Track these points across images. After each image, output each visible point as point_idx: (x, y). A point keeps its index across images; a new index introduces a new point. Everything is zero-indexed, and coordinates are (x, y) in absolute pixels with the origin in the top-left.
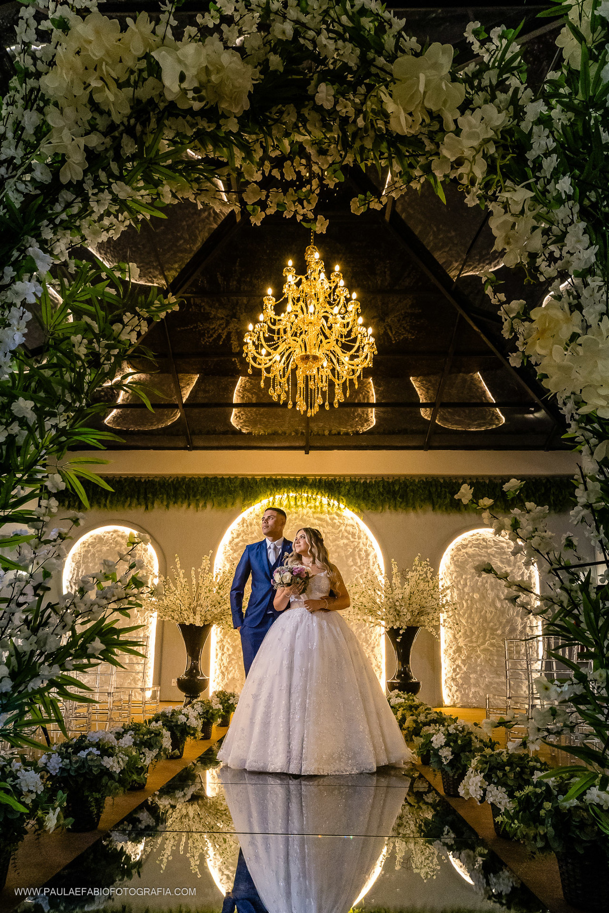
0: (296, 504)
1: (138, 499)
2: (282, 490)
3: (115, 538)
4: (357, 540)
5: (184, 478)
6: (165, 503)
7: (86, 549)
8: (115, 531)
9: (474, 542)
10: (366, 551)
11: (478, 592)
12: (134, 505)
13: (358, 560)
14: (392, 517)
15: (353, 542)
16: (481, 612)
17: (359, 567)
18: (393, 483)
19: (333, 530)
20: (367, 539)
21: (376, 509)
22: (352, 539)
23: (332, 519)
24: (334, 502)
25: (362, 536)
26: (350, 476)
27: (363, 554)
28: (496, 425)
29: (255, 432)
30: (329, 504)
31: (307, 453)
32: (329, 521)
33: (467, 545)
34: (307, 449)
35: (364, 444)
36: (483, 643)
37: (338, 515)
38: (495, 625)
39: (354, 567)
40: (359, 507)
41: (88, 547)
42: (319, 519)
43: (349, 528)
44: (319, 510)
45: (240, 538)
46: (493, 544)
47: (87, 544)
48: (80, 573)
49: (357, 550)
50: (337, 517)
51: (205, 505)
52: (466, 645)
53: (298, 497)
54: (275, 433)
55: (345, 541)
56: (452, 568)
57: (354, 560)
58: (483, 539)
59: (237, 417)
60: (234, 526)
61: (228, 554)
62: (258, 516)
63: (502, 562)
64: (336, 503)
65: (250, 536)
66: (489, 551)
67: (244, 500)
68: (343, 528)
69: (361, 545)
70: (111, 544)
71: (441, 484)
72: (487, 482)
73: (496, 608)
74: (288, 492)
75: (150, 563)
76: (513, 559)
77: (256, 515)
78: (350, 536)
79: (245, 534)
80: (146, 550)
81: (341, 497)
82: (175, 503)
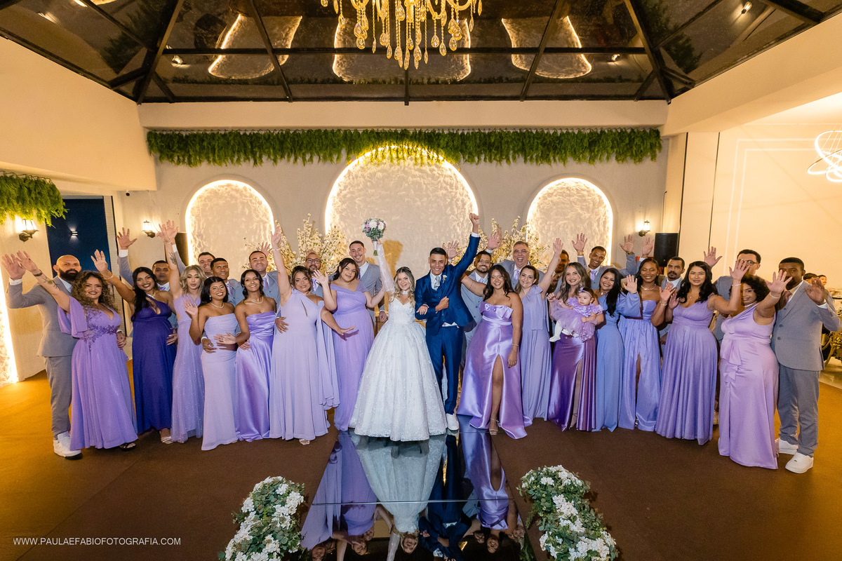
0: (398, 157)
1: (245, 153)
2: (384, 143)
3: (229, 192)
4: (454, 190)
5: (288, 131)
6: (272, 158)
7: (203, 203)
8: (229, 185)
9: (559, 191)
10: (463, 201)
12: (242, 160)
13: (456, 210)
14: (486, 168)
15: (450, 192)
17: (456, 216)
18: (490, 134)
19: (433, 181)
20: (463, 189)
21: (473, 161)
23: (432, 170)
24: (433, 154)
25: (459, 186)
26: (449, 128)
27: (460, 203)
28: (584, 72)
29: (356, 80)
31: (407, 104)
32: (429, 173)
33: (552, 194)
34: (407, 99)
35: (463, 94)
37: (437, 166)
39: (452, 216)
40: (457, 159)
41: (205, 200)
42: (419, 171)
43: (447, 179)
44: (419, 161)
45: (347, 190)
46: (575, 193)
47: (203, 198)
48: (201, 226)
49: (455, 200)
50: (436, 169)
51: (311, 159)
53: (400, 149)
54: (375, 82)
55: (444, 192)
56: (538, 215)
57: (452, 209)
58: (567, 188)
59: (340, 64)
60: (341, 178)
61: (337, 205)
62: (363, 168)
63: (582, 209)
64: (435, 156)
65: (356, 188)
66: (572, 199)
67: (349, 152)
68: (441, 179)
69: (458, 195)
70: (226, 197)
71: (534, 135)
72: (576, 132)
74: (390, 145)
75: (265, 215)
76: (591, 205)
77: (361, 167)
78: (448, 186)
79: (352, 186)
80: (260, 203)
81: (440, 149)
82: (282, 157)
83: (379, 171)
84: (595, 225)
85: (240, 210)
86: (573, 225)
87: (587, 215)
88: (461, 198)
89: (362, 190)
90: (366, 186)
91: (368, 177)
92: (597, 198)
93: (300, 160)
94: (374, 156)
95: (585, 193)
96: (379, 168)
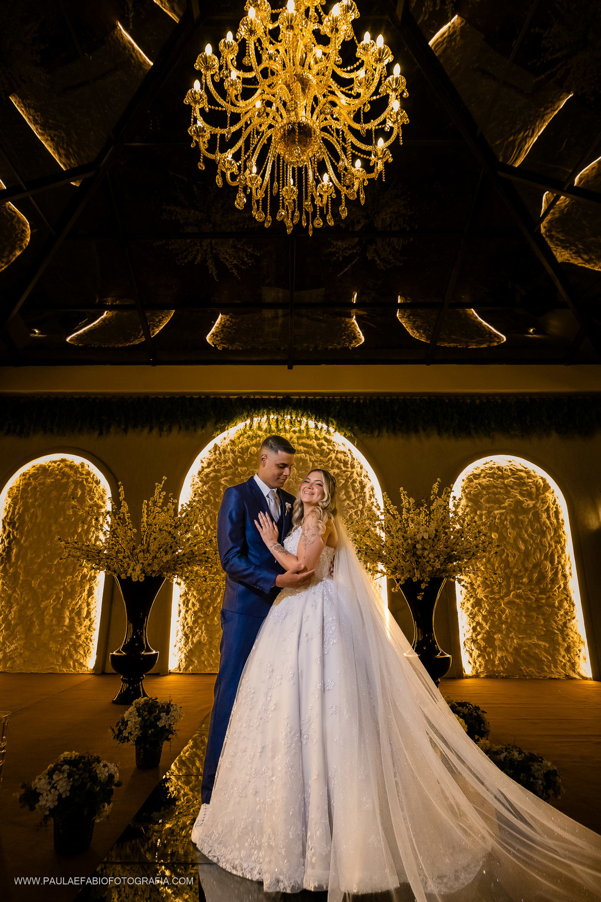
1: (91, 423)
2: (261, 412)
3: (62, 468)
4: (350, 469)
5: (146, 397)
6: (123, 427)
7: (25, 481)
8: (63, 461)
9: (488, 471)
10: (361, 483)
11: (497, 531)
12: (86, 430)
13: (352, 494)
14: (391, 443)
15: (345, 472)
16: (501, 556)
17: (353, 501)
18: (391, 403)
19: (322, 458)
20: (361, 468)
21: (372, 433)
22: (344, 469)
23: (320, 445)
24: (322, 425)
25: (356, 464)
26: (341, 395)
27: (357, 485)
29: (231, 348)
30: (316, 427)
31: (290, 368)
32: (317, 448)
33: (479, 475)
34: (290, 363)
36: (507, 594)
37: (327, 440)
38: (520, 571)
39: (348, 502)
40: (351, 430)
41: (29, 478)
42: (304, 445)
43: (339, 456)
44: (305, 435)
45: (211, 468)
46: (510, 474)
47: (28, 476)
49: (351, 481)
50: (326, 443)
51: (170, 430)
52: (486, 597)
53: (280, 418)
54: (254, 349)
55: (336, 471)
56: (464, 501)
57: (347, 493)
58: (498, 468)
60: (205, 454)
61: (197, 486)
62: (233, 441)
63: (522, 495)
64: (325, 427)
65: (223, 466)
66: (506, 481)
67: (216, 423)
68: (333, 455)
69: (355, 475)
70: (57, 475)
71: (446, 403)
72: (500, 401)
73: (518, 549)
74: (268, 414)
75: (102, 497)
76: (534, 490)
77: (231, 441)
78: (342, 464)
79: (218, 463)
80: (98, 483)
81: (331, 419)
82: (135, 426)
83: (253, 445)
84: (544, 516)
85: (70, 491)
86: (513, 516)
87: (531, 503)
88: (359, 479)
89: (230, 467)
90: (235, 462)
91: (239, 452)
92: (540, 481)
93: (155, 431)
94: (248, 428)
95: (523, 474)
96: (254, 442)
